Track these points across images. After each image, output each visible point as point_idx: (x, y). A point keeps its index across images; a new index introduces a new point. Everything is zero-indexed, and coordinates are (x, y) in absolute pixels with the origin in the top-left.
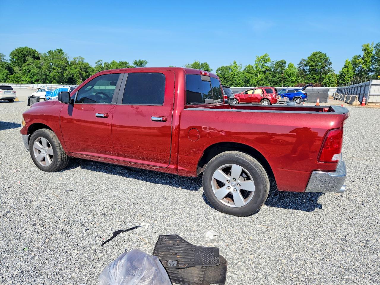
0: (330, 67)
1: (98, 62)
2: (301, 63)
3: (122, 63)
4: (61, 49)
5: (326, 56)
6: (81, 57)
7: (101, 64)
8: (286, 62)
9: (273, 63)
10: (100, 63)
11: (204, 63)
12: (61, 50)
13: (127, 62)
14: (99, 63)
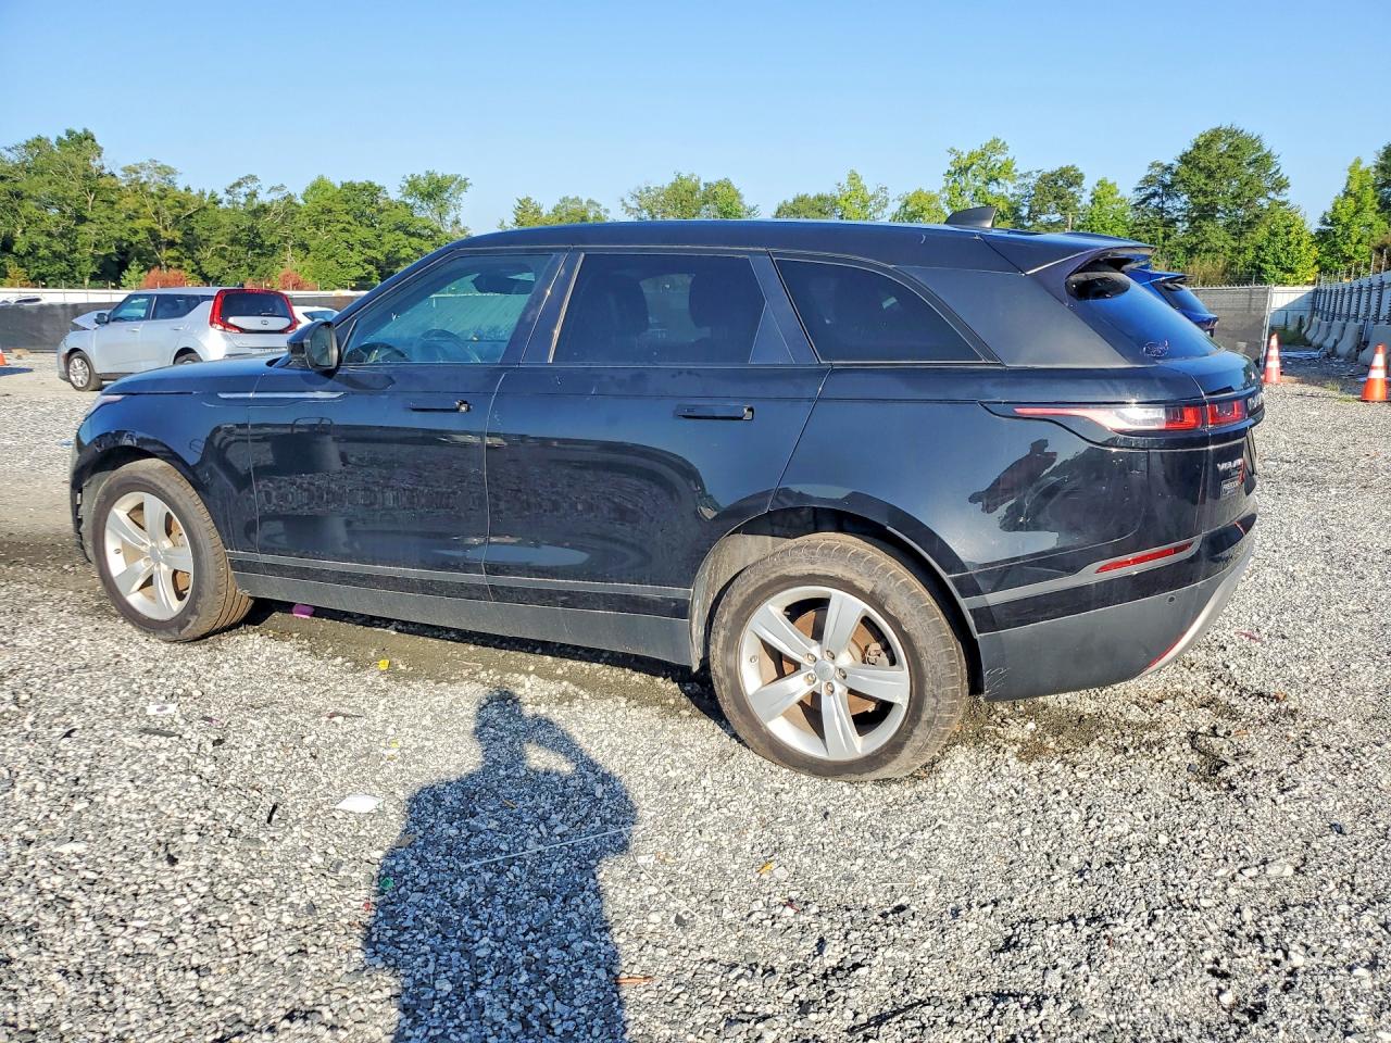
0: (1280, 199)
1: (239, 184)
2: (1148, 181)
3: (351, 187)
4: (85, 131)
5: (1260, 148)
6: (158, 165)
7: (254, 195)
8: (1081, 177)
9: (1027, 181)
10: (248, 191)
11: (719, 183)
12: (88, 137)
13: (377, 184)
14: (244, 190)
